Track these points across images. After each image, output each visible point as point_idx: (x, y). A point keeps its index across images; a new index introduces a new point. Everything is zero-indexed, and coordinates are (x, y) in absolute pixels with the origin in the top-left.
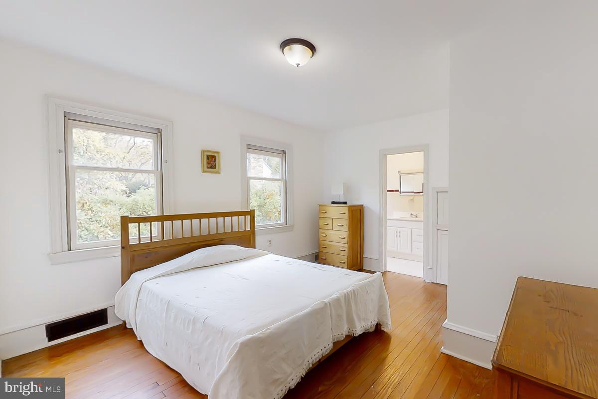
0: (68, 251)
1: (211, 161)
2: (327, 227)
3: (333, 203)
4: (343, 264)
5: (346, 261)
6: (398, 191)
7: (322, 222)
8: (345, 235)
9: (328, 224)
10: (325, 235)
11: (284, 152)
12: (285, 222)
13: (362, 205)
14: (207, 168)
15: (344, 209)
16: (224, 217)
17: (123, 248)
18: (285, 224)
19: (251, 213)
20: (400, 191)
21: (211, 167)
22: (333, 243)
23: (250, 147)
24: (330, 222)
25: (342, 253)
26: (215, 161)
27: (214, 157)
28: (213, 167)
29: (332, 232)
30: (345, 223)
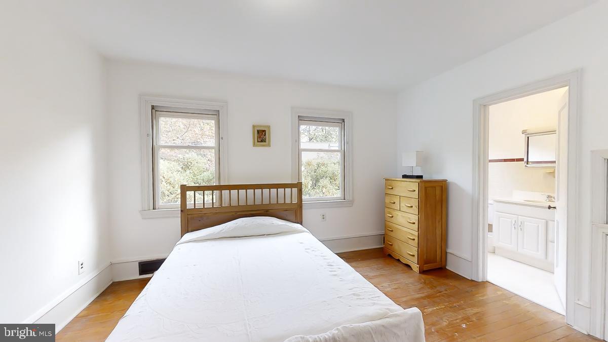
0: (153, 209)
1: (261, 136)
2: (393, 206)
3: (405, 176)
4: (413, 257)
5: (416, 254)
6: (522, 160)
7: (387, 200)
8: (415, 218)
9: (394, 203)
10: (391, 216)
11: (343, 120)
12: (343, 196)
13: (445, 181)
14: (258, 142)
15: (414, 185)
16: (262, 189)
17: (182, 211)
18: (343, 198)
19: (299, 186)
20: (525, 160)
21: (262, 141)
22: (399, 227)
23: (301, 118)
24: (397, 200)
25: (411, 242)
26: (265, 135)
27: (264, 131)
28: (263, 141)
29: (399, 214)
30: (415, 203)
